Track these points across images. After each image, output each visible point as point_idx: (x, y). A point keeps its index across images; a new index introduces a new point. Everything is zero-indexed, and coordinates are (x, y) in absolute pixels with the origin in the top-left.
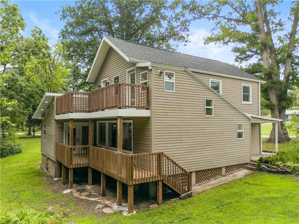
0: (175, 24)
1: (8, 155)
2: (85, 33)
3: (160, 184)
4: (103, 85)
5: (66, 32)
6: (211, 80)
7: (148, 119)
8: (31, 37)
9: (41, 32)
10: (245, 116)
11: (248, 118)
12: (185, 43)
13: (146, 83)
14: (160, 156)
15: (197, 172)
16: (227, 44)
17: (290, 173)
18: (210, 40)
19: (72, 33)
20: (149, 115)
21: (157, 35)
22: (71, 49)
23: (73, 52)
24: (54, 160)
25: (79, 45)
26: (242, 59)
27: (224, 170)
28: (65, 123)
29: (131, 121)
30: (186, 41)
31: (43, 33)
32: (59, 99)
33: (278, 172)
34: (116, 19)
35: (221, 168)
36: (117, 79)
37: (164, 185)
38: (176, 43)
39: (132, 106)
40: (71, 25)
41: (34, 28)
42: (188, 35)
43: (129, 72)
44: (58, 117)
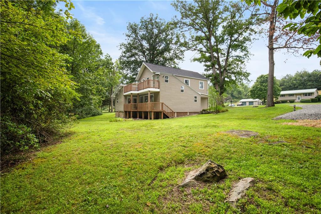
0: (177, 52)
1: (97, 115)
2: (131, 56)
3: (162, 113)
4: (142, 81)
5: (122, 56)
6: (185, 79)
7: (159, 92)
8: (105, 59)
9: (110, 56)
10: (198, 93)
11: (199, 94)
12: (182, 61)
13: (158, 80)
14: (162, 104)
15: (177, 112)
16: (201, 63)
17: (211, 113)
18: (195, 60)
19: (124, 56)
20: (159, 91)
21: (168, 57)
22: (124, 65)
23: (125, 66)
24: (123, 111)
25: (128, 62)
26: (208, 70)
27: (188, 114)
28: (127, 97)
29: (153, 94)
30: (183, 60)
31: (111, 57)
32: (125, 87)
33: (207, 113)
34: (147, 49)
35: (187, 112)
36: (148, 78)
37: (164, 113)
38: (178, 61)
39: (154, 87)
40: (124, 52)
41: (106, 54)
42: (184, 57)
43: (153, 76)
44: (125, 94)
